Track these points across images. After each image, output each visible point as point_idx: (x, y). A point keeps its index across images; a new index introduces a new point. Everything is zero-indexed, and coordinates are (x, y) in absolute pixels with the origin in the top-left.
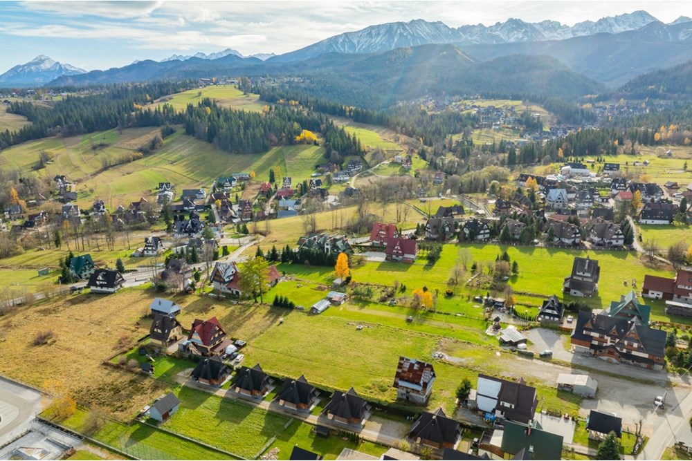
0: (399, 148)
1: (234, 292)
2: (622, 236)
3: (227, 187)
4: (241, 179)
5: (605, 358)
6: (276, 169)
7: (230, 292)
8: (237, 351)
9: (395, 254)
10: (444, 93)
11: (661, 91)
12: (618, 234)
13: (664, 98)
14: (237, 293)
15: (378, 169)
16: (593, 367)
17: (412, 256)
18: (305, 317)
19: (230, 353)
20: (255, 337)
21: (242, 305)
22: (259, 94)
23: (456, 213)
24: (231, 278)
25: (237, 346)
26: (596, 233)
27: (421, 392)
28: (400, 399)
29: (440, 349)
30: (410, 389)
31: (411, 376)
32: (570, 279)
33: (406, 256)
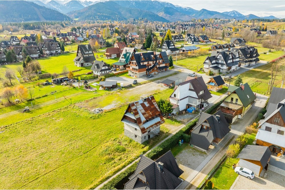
5: (153, 73)
12: (58, 47)
16: (156, 78)
26: (47, 49)
27: (162, 121)
28: (146, 143)
29: (89, 109)
30: (154, 125)
31: (151, 113)
32: (82, 58)
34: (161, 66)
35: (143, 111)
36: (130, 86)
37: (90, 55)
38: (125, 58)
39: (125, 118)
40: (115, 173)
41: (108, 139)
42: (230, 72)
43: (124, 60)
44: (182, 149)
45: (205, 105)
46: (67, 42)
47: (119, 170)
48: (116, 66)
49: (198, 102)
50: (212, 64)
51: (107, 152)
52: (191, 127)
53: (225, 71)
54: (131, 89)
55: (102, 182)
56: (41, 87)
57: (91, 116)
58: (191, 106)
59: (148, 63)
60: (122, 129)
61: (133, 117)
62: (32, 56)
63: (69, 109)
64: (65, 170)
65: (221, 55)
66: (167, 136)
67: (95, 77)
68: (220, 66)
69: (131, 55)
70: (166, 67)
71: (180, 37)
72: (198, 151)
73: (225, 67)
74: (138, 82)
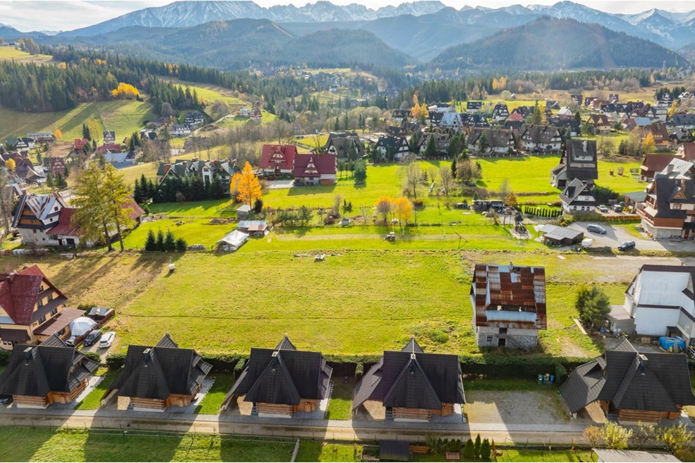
0: (241, 102)
1: (65, 242)
2: (559, 139)
3: (21, 148)
4: (41, 141)
6: (92, 123)
7: (56, 242)
8: (97, 328)
9: (308, 175)
10: (268, 64)
11: (468, 62)
12: (556, 137)
13: (471, 68)
14: (71, 241)
15: (223, 122)
17: (331, 177)
18: (213, 259)
19: (83, 333)
20: (128, 299)
21: (86, 257)
22: (51, 54)
24: (55, 219)
25: (96, 318)
26: (531, 139)
27: (537, 324)
28: (486, 348)
30: (512, 322)
31: (512, 297)
32: (565, 169)
33: (324, 177)
35: (497, 287)
36: (604, 251)
37: (585, 165)
41: (442, 317)
51: (417, 331)
54: (599, 258)
56: (449, 209)
62: (496, 150)
63: (446, 255)
64: (350, 325)
74: (636, 247)
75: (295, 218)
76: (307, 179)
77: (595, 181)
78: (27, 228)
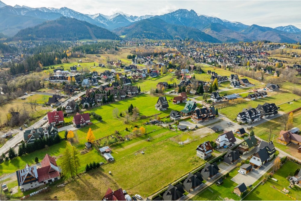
1: (47, 181)
5: (206, 121)
7: (43, 184)
11: (34, 37)
14: (50, 181)
16: (208, 124)
17: (89, 121)
21: (69, 183)
23: (59, 99)
26: (130, 91)
27: (212, 151)
28: (206, 160)
29: (177, 142)
30: (209, 153)
31: (208, 148)
32: (161, 106)
33: (87, 122)
34: (211, 116)
36: (194, 130)
37: (166, 104)
38: (188, 108)
39: (198, 149)
40: (196, 168)
41: (190, 157)
42: (253, 123)
43: (188, 109)
44: (220, 163)
45: (233, 145)
46: (136, 80)
47: (197, 168)
48: (182, 113)
49: (229, 144)
50: (242, 117)
52: (224, 155)
53: (250, 122)
54: (195, 131)
55: (192, 171)
56: (145, 126)
57: (180, 146)
58: (226, 145)
59: (203, 115)
60: (196, 153)
61: (201, 149)
62: (122, 96)
63: (168, 141)
64: (178, 166)
65: (247, 112)
66: (214, 158)
67: (173, 121)
68: (247, 119)
69: (192, 107)
70: (214, 117)
71: (225, 78)
72: (226, 164)
73: (250, 120)
74: (198, 126)
75: (114, 143)
76: (81, 124)
77: (168, 107)
78: (28, 183)
